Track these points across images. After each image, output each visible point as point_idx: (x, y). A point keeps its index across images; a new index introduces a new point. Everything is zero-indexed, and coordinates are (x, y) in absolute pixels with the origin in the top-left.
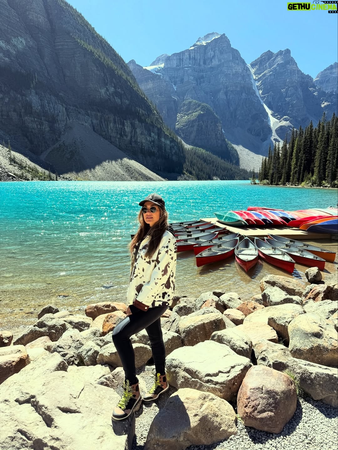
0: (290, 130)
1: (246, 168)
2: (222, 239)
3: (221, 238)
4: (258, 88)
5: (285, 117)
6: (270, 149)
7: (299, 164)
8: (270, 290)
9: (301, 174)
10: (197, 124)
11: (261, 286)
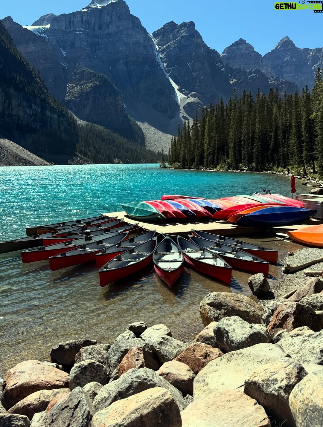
0: (199, 107)
1: (153, 149)
2: (134, 241)
3: (132, 240)
4: (161, 60)
5: (193, 93)
6: (179, 128)
7: (212, 145)
8: (227, 322)
9: (216, 156)
10: (93, 96)
11: (203, 312)
